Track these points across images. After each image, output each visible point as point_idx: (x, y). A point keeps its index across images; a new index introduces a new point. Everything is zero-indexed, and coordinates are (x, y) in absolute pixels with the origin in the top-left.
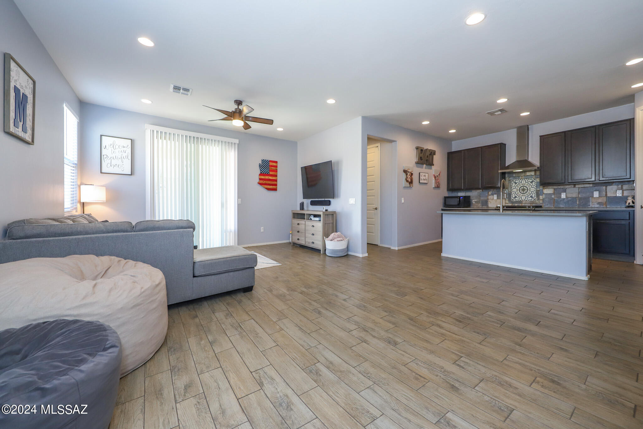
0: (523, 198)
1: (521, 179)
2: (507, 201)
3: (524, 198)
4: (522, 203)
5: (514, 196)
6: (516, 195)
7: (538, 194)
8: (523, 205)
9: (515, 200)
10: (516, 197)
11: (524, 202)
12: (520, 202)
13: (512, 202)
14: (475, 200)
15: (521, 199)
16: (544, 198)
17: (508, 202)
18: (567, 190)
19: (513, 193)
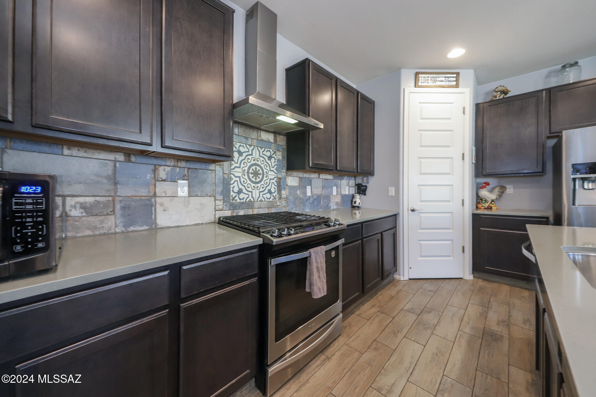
0: (256, 194)
1: (250, 146)
2: (220, 203)
3: (258, 196)
4: (252, 208)
5: (236, 190)
6: (241, 187)
7: (280, 185)
8: (256, 212)
9: (238, 200)
10: (240, 191)
11: (256, 205)
12: (250, 204)
13: (232, 205)
14: (81, 200)
15: (252, 197)
16: (287, 194)
17: (221, 207)
18: (313, 182)
19: (235, 179)
